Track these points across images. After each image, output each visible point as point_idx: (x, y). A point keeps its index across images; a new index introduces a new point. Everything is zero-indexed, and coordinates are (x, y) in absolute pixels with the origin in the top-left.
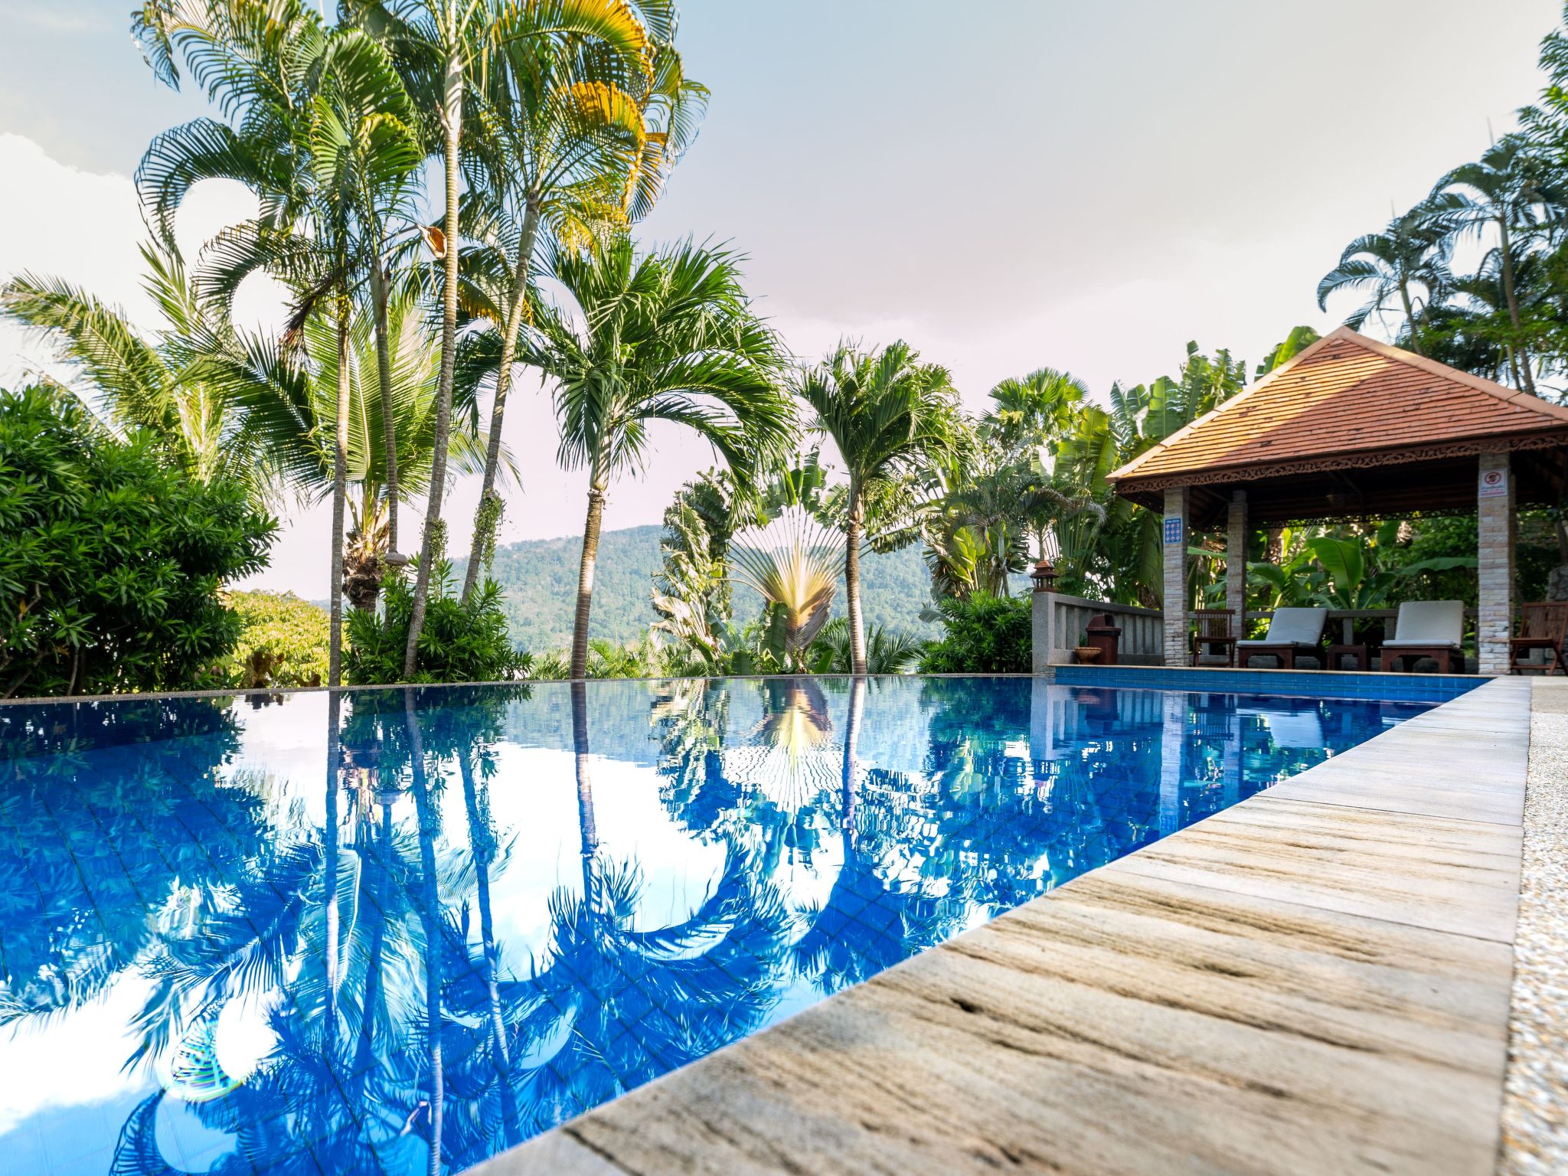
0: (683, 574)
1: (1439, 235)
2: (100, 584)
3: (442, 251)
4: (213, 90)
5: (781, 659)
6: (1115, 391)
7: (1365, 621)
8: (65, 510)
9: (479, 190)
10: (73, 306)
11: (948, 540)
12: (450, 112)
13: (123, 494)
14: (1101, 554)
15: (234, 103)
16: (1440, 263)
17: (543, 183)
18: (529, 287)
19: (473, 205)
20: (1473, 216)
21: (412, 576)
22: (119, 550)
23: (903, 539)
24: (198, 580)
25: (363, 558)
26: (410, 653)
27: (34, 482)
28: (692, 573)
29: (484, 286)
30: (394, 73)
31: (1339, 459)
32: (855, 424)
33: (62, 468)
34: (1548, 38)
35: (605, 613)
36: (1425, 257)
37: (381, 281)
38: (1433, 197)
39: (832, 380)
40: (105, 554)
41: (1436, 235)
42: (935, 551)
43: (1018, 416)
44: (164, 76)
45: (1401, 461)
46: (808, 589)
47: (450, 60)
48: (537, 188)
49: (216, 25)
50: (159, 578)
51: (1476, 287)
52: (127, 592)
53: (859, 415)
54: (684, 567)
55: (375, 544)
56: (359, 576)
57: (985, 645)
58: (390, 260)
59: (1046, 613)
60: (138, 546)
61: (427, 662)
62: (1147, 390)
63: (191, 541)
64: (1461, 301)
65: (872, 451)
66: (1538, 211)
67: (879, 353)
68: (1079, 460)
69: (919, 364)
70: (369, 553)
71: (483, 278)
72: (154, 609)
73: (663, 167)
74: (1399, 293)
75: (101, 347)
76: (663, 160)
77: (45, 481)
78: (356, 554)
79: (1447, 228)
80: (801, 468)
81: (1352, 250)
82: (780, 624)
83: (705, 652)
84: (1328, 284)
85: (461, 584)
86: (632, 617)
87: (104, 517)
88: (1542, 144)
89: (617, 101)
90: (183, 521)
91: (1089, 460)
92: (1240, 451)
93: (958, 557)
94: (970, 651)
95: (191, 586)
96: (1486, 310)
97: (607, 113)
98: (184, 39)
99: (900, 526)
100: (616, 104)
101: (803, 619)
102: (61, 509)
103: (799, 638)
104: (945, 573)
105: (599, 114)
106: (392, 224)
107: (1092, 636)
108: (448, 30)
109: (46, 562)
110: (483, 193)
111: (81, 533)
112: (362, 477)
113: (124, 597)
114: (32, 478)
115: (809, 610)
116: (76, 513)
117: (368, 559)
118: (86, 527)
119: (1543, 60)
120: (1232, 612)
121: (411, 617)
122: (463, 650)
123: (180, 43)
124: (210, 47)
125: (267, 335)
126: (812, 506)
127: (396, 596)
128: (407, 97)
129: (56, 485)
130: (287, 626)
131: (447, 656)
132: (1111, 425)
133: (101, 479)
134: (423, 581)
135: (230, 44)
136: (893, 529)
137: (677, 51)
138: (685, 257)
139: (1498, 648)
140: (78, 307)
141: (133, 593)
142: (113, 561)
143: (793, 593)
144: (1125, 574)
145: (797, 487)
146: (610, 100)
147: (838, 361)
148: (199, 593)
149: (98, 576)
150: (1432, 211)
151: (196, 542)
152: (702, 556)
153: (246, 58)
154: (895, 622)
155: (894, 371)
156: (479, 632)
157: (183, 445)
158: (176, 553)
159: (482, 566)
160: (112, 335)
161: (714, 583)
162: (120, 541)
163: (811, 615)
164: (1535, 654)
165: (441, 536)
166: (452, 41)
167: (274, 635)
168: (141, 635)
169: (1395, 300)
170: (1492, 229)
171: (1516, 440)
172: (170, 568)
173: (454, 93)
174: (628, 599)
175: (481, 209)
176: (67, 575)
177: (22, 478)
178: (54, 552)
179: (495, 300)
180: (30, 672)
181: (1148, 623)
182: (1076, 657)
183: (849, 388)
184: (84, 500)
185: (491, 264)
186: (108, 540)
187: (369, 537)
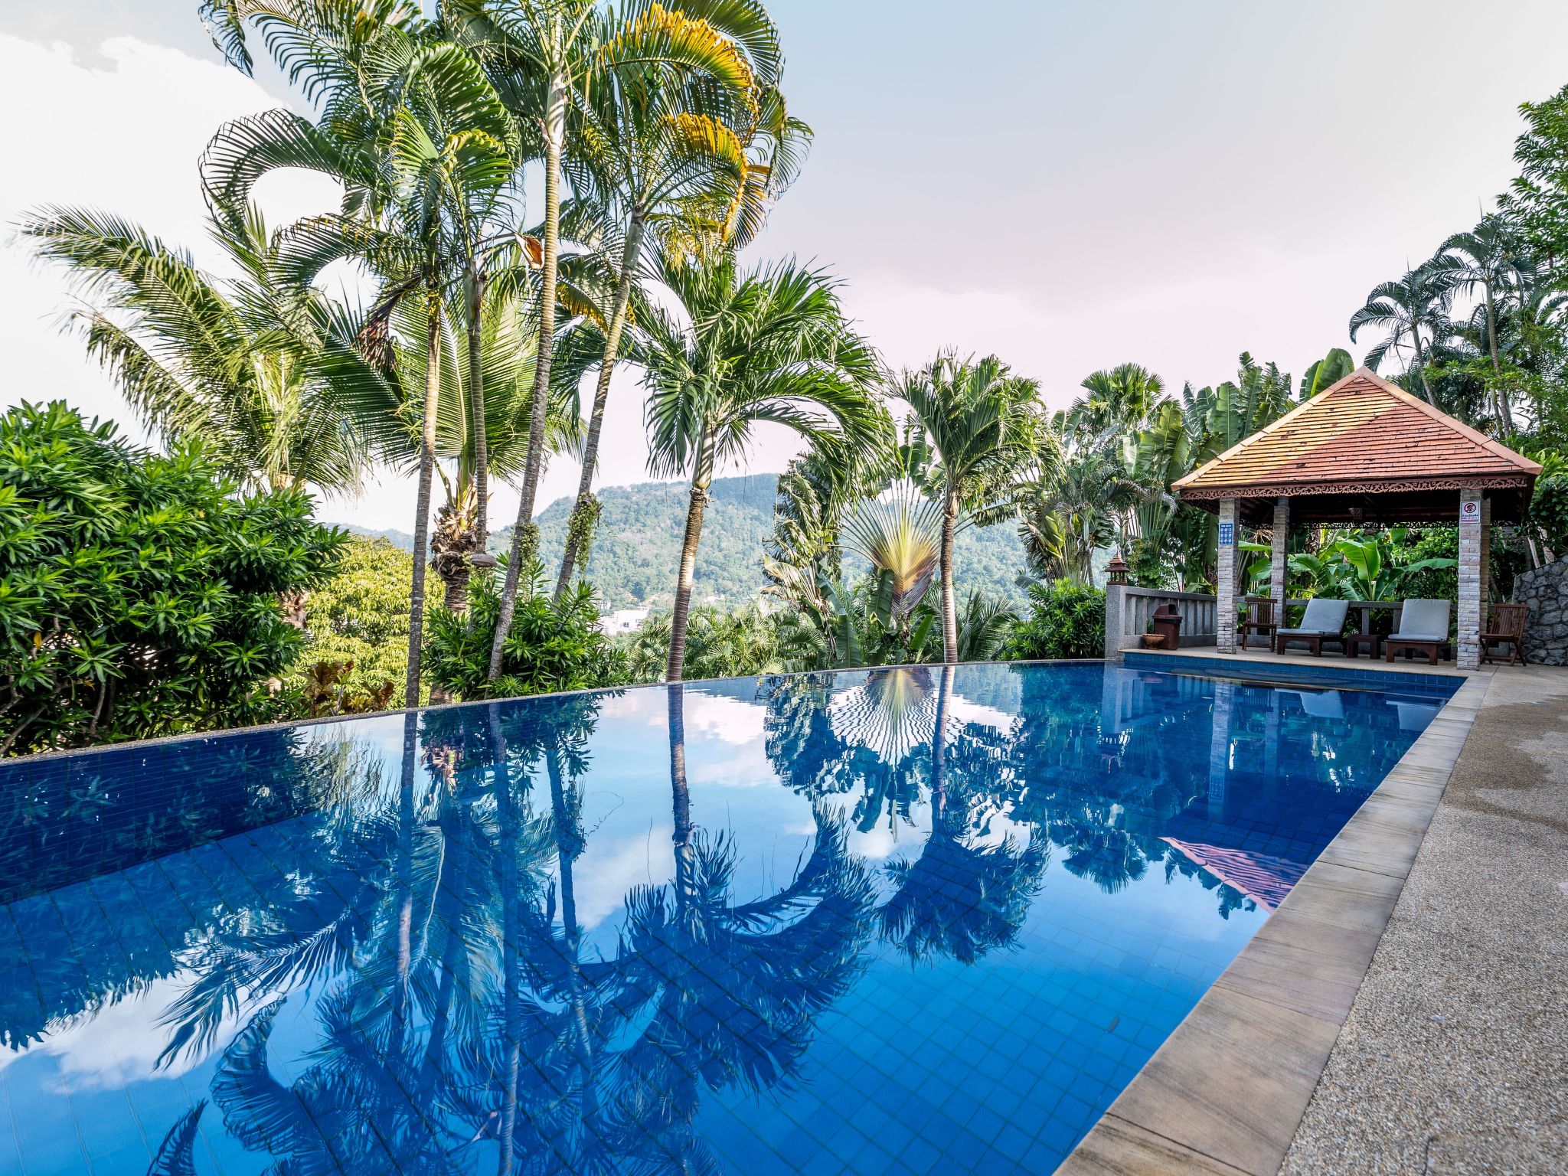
0: (794, 541)
1: (1442, 289)
2: (132, 612)
3: (540, 262)
4: (295, 72)
5: (888, 621)
6: (1187, 392)
7: (1379, 611)
8: (94, 535)
9: (583, 196)
10: (134, 251)
11: (1040, 520)
12: (551, 128)
13: (162, 516)
14: (1174, 534)
15: (319, 86)
16: (1441, 313)
17: (651, 196)
18: (634, 289)
19: (577, 213)
20: (1466, 277)
21: (501, 576)
22: (158, 576)
23: (1002, 514)
24: (252, 600)
25: (456, 536)
26: (496, 657)
27: (56, 508)
28: (802, 538)
29: (586, 289)
30: (488, 85)
31: (1356, 484)
32: (952, 427)
33: (90, 490)
34: (1521, 138)
35: (725, 556)
36: (1431, 306)
37: (475, 282)
38: (1438, 256)
39: (931, 387)
40: (142, 580)
41: (1440, 288)
42: (1029, 531)
43: (1103, 405)
44: (236, 60)
45: (1402, 490)
46: (913, 557)
47: (554, 77)
48: (644, 201)
49: (299, 11)
50: (206, 603)
51: (1468, 332)
52: (166, 620)
53: (956, 419)
54: (794, 534)
55: (470, 521)
56: (452, 553)
57: (1065, 630)
58: (485, 260)
59: (1117, 604)
60: (181, 568)
61: (511, 666)
62: (1214, 391)
63: (244, 563)
64: (1456, 342)
65: (967, 452)
66: (1512, 277)
67: (975, 363)
68: (1158, 451)
69: (1010, 376)
70: (463, 529)
71: (585, 282)
72: (198, 635)
73: (766, 202)
74: (1411, 333)
75: (164, 294)
76: (766, 195)
77: (70, 506)
78: (448, 531)
79: (1448, 283)
80: (910, 445)
81: (1377, 293)
82: (887, 589)
83: (814, 614)
84: (1358, 320)
85: (553, 585)
86: (751, 562)
87: (141, 541)
88: (1514, 224)
89: (722, 136)
90: (235, 539)
91: (1166, 452)
92: (1280, 471)
93: (1050, 536)
94: (1052, 635)
95: (243, 607)
96: (1474, 350)
97: (713, 144)
98: (264, 19)
99: (1000, 502)
100: (721, 137)
101: (908, 585)
102: (88, 535)
103: (904, 603)
104: (1039, 550)
105: (704, 145)
106: (488, 229)
107: (1157, 624)
108: (552, 48)
109: (67, 595)
110: (588, 199)
111: (111, 559)
112: (458, 453)
113: (162, 625)
114: (53, 503)
115: (914, 577)
116: (107, 538)
117: (462, 536)
118: (117, 552)
119: (1517, 154)
120: (1275, 601)
121: (498, 620)
122: (552, 653)
123: (258, 23)
124: (293, 30)
125: (354, 307)
126: (919, 480)
127: (481, 600)
128: (503, 109)
129: (81, 507)
130: (378, 575)
131: (535, 659)
132: (1184, 421)
133: (138, 498)
134: (511, 584)
135: (314, 30)
136: (993, 505)
137: (782, 93)
138: (789, 275)
139: (1471, 648)
140: (139, 252)
141: (173, 621)
142: (148, 587)
143: (899, 560)
144: (1194, 553)
145: (905, 461)
146: (716, 135)
147: (937, 370)
148: (253, 614)
149: (130, 604)
150: (1436, 268)
151: (250, 563)
152: (813, 523)
153: (331, 45)
154: (1001, 573)
155: (988, 381)
156: (570, 634)
157: (257, 401)
158: (226, 574)
159: (576, 567)
160: (180, 282)
161: (825, 549)
162: (160, 564)
163: (917, 582)
164: (1502, 647)
165: (531, 541)
166: (556, 59)
167: (365, 584)
168: (182, 659)
169: (1408, 339)
170: (1480, 288)
171: (1486, 479)
172: (219, 592)
173: (557, 109)
174: (748, 543)
175: (584, 215)
176: (94, 605)
177: (41, 507)
178: (79, 582)
179: (597, 302)
180: (45, 707)
181: (1208, 607)
182: (1143, 643)
183: (946, 395)
184: (118, 523)
185: (595, 268)
186: (144, 565)
187: (464, 513)
